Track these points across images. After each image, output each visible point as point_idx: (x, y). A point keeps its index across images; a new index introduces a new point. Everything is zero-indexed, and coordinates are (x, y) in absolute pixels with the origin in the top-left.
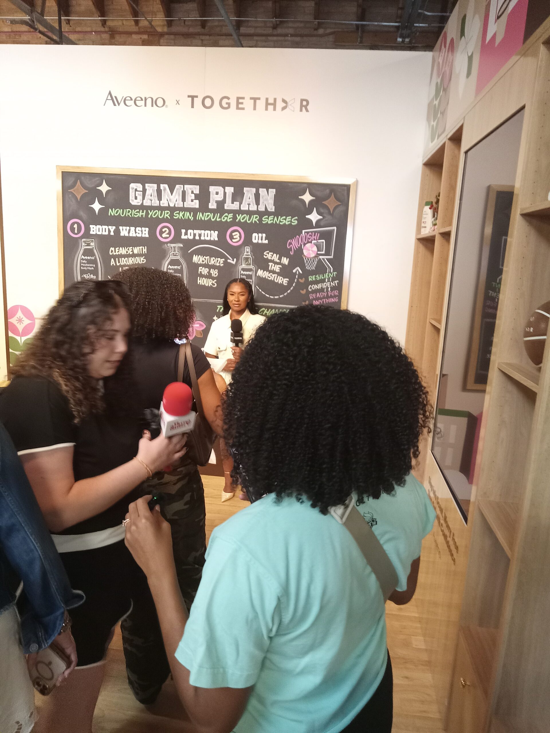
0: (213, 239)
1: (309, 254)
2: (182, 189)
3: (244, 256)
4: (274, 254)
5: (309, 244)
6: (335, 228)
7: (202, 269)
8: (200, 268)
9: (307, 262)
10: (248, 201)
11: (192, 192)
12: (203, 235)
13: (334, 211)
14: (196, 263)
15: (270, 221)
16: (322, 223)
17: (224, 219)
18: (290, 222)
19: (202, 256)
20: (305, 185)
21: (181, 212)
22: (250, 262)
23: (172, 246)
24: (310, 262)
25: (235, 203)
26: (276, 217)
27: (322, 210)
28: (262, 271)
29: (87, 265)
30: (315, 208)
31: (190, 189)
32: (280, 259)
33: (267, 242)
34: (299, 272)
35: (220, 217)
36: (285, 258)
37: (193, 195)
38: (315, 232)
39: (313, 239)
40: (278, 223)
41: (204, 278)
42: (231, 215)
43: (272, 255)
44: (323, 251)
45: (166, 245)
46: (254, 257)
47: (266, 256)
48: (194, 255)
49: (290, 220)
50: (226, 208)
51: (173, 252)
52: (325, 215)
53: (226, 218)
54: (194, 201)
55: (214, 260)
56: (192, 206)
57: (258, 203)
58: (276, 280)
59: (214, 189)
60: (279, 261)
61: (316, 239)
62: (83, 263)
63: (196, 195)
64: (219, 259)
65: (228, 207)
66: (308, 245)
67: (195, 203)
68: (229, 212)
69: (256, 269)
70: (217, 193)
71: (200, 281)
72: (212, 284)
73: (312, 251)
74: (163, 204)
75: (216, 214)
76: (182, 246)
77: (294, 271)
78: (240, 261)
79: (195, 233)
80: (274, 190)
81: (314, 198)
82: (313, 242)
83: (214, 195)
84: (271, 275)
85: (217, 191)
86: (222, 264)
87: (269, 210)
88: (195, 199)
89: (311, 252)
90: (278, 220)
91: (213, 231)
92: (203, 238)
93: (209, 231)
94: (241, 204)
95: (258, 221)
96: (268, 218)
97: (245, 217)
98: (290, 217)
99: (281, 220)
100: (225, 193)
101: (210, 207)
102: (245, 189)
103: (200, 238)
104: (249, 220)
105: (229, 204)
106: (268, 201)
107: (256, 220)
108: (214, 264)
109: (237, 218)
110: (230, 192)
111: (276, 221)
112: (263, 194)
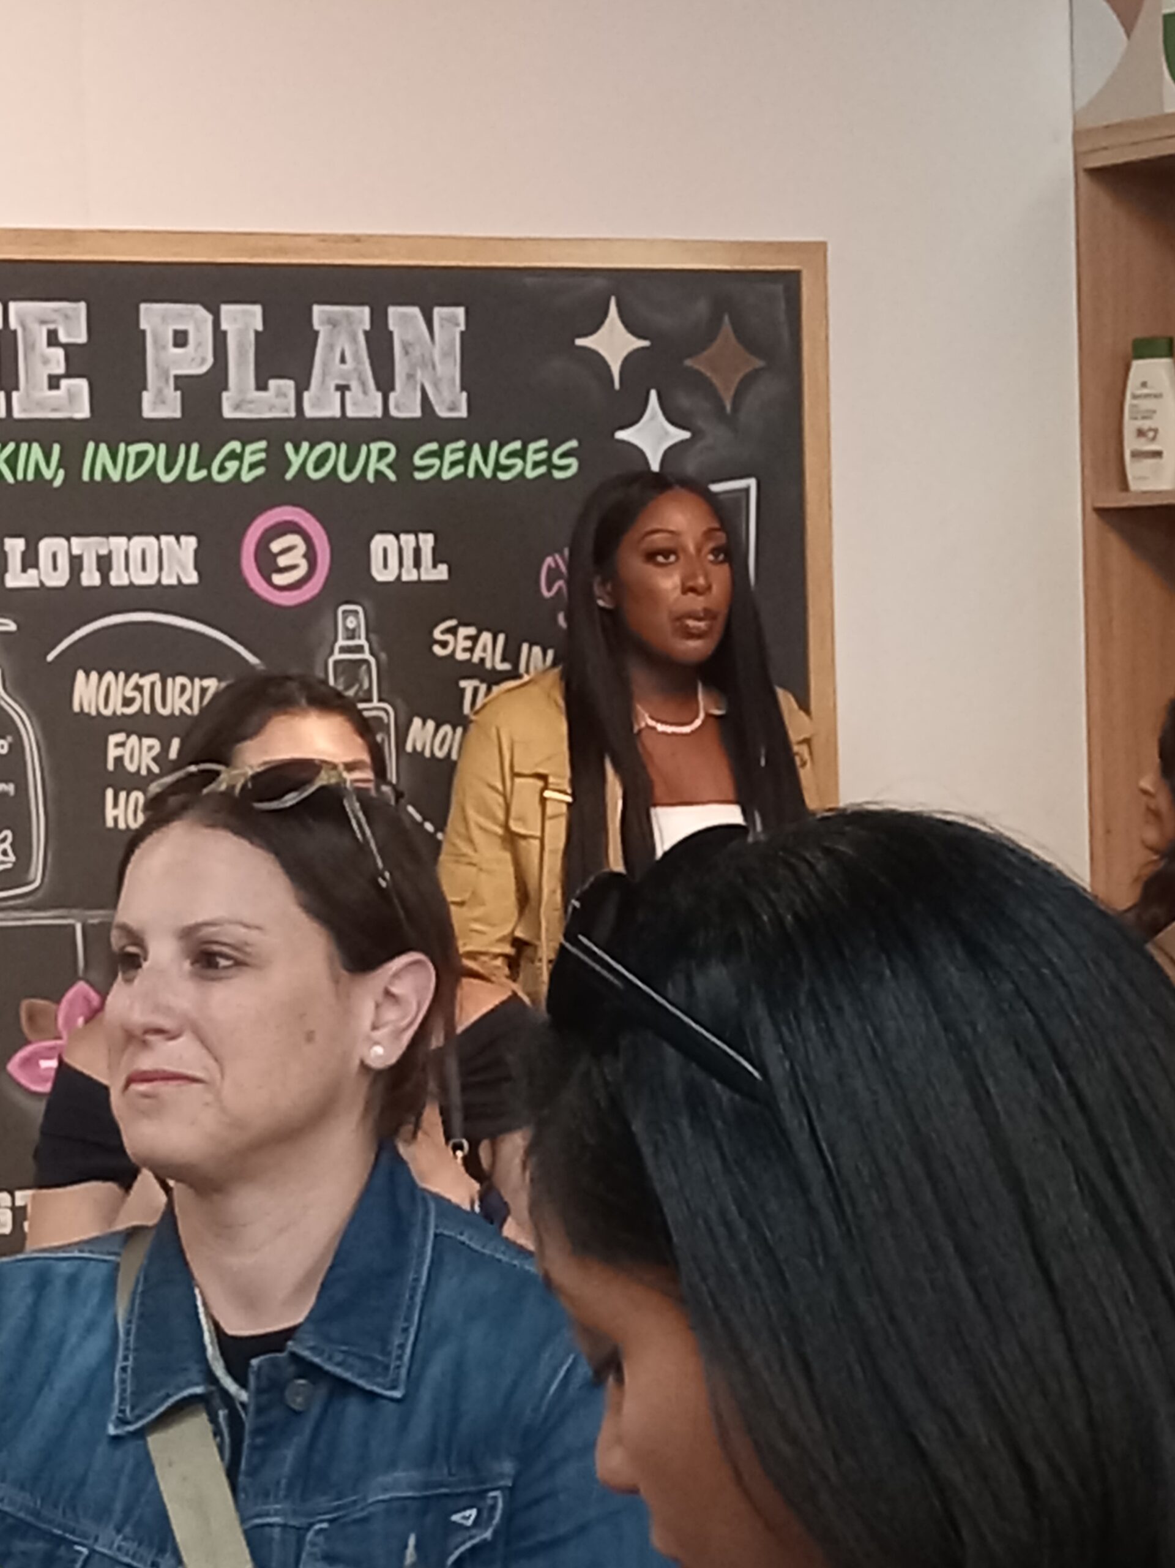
0: (174, 581)
3: (337, 656)
4: (480, 633)
6: (752, 483)
7: (121, 745)
8: (113, 739)
10: (338, 372)
11: (53, 339)
12: (118, 562)
13: (738, 399)
14: (88, 715)
15: (453, 464)
17: (222, 469)
18: (542, 470)
19: (122, 675)
20: (599, 282)
22: (366, 685)
25: (272, 383)
26: (476, 448)
27: (685, 401)
28: (430, 724)
30: (653, 394)
31: (43, 322)
32: (512, 655)
33: (442, 573)
35: (204, 463)
36: (537, 650)
37: (60, 353)
40: (488, 472)
42: (256, 451)
43: (474, 639)
46: (383, 656)
47: (444, 645)
48: (81, 675)
49: (543, 455)
50: (228, 413)
52: (700, 423)
53: (232, 466)
54: (64, 383)
55: (183, 688)
56: (55, 410)
57: (385, 383)
59: (164, 319)
60: (506, 666)
63: (71, 352)
64: (210, 682)
65: (238, 407)
67: (72, 396)
68: (248, 430)
69: (403, 719)
70: (180, 339)
71: (115, 812)
75: (183, 448)
76: (12, 627)
79: (76, 551)
80: (460, 312)
81: (645, 343)
83: (164, 347)
85: (179, 326)
87: (442, 413)
88: (68, 375)
90: (486, 462)
91: (172, 539)
92: (119, 577)
93: (152, 540)
94: (302, 387)
95: (394, 471)
96: (439, 454)
97: (325, 455)
98: (543, 443)
99: (504, 461)
100: (220, 338)
101: (150, 409)
102: (318, 311)
103: (105, 577)
104: (349, 470)
105: (242, 391)
106: (434, 367)
107: (382, 466)
108: (187, 710)
109: (288, 464)
110: (242, 333)
111: (477, 469)
112: (409, 337)
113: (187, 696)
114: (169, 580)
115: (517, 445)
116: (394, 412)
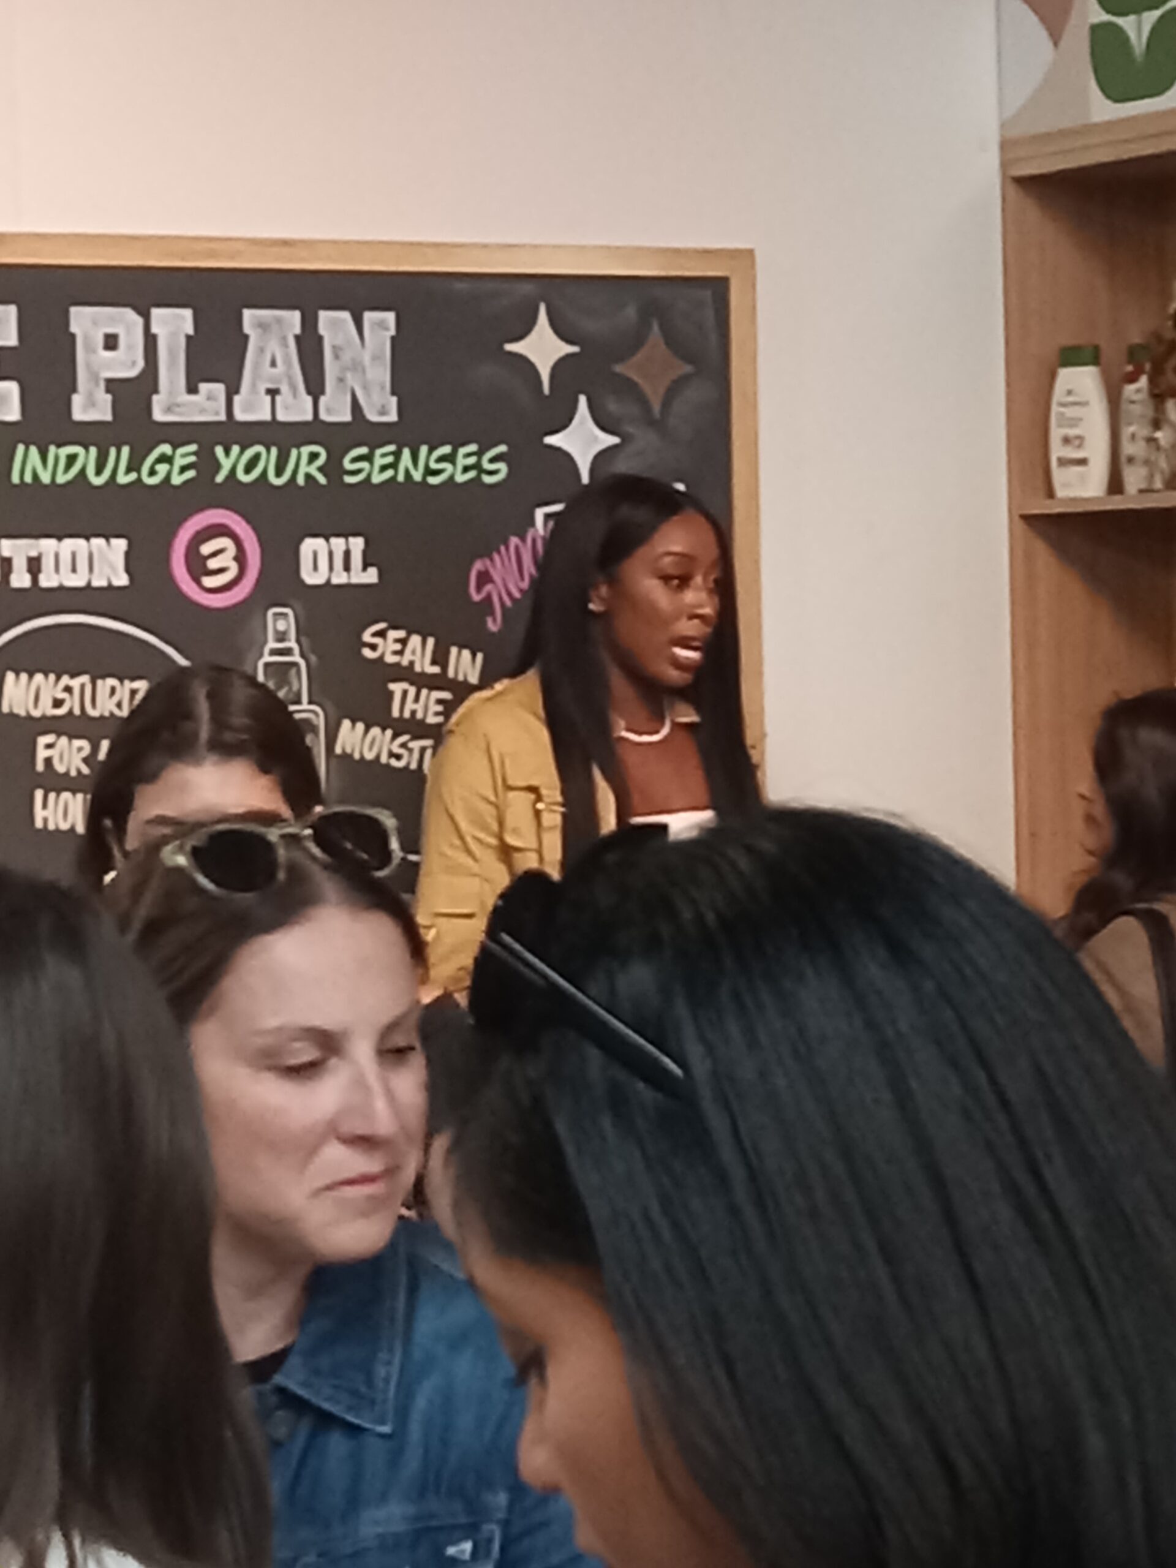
0: (103, 583)
3: (267, 658)
4: (409, 636)
7: (49, 746)
8: (43, 740)
10: (270, 376)
12: (48, 564)
13: (666, 404)
14: (18, 716)
15: (384, 468)
17: (152, 472)
18: (472, 474)
19: (52, 677)
20: (528, 288)
22: (295, 688)
25: (204, 387)
26: (406, 452)
27: (613, 406)
28: (360, 726)
30: (583, 400)
32: (441, 658)
33: (371, 576)
35: (134, 465)
36: (466, 654)
40: (417, 476)
41: (66, 795)
42: (185, 455)
43: (403, 642)
46: (313, 659)
47: (373, 647)
48: (10, 676)
49: (472, 460)
50: (158, 415)
52: (630, 429)
53: (162, 469)
55: (113, 691)
57: (315, 387)
59: (95, 323)
60: (436, 670)
63: (2, 355)
65: (168, 410)
67: (2, 399)
68: (178, 433)
69: (332, 721)
70: (111, 342)
71: (45, 813)
75: (113, 451)
79: (6, 553)
80: (390, 317)
81: (575, 349)
83: (94, 351)
84: (404, 745)
85: (110, 330)
87: (373, 417)
90: (415, 466)
91: (102, 541)
92: (49, 578)
93: (81, 542)
94: (232, 390)
95: (325, 475)
96: (368, 458)
97: (256, 458)
98: (473, 448)
99: (434, 466)
100: (151, 341)
101: (80, 411)
102: (249, 316)
103: (35, 579)
104: (279, 473)
105: (171, 393)
106: (364, 371)
107: (313, 470)
108: (117, 712)
109: (218, 467)
110: (173, 335)
111: (407, 472)
112: (338, 342)
113: (116, 699)
114: (99, 582)
115: (446, 449)
116: (324, 416)
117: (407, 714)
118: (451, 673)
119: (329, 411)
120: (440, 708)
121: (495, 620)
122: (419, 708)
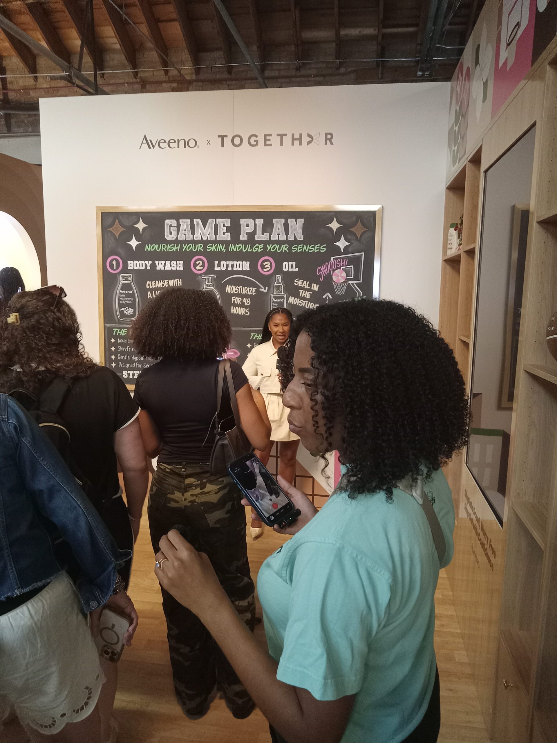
0: (245, 270)
1: (339, 279)
2: (215, 223)
3: (275, 284)
4: (304, 281)
5: (339, 270)
6: (363, 253)
7: (235, 299)
8: (233, 297)
9: (336, 287)
10: (278, 231)
11: (224, 226)
12: (235, 266)
13: (361, 237)
14: (229, 293)
15: (300, 249)
16: (350, 250)
17: (255, 249)
18: (319, 250)
19: (235, 286)
20: (332, 213)
21: (214, 245)
22: (281, 290)
23: (206, 277)
24: (339, 287)
25: (265, 233)
26: (305, 246)
27: (349, 237)
28: (293, 298)
29: (125, 299)
30: (343, 236)
31: (222, 222)
32: (310, 285)
33: (297, 269)
34: (329, 297)
35: (251, 248)
36: (315, 285)
37: (225, 228)
38: (343, 258)
39: (342, 265)
40: (307, 251)
41: (237, 307)
42: (261, 246)
43: (303, 282)
44: (352, 277)
45: (200, 276)
46: (285, 285)
47: (297, 283)
48: (228, 286)
49: (319, 247)
50: (256, 239)
51: (207, 284)
52: (352, 241)
53: (257, 249)
54: (226, 233)
55: (246, 289)
56: (224, 238)
57: (287, 233)
58: (307, 306)
59: (245, 222)
60: (309, 288)
61: (344, 265)
62: (121, 297)
63: (227, 227)
64: (251, 288)
65: (258, 238)
66: (337, 271)
67: (227, 236)
68: (260, 242)
69: (288, 296)
70: (248, 225)
71: (233, 310)
72: (245, 312)
73: (342, 277)
74: (196, 238)
75: (248, 245)
76: (216, 277)
77: (324, 297)
78: (271, 289)
79: (227, 264)
80: (303, 220)
81: (342, 226)
82: (342, 268)
83: (245, 227)
84: (302, 302)
85: (248, 223)
86: (254, 292)
87: (298, 239)
88: (227, 232)
89: (340, 278)
90: (307, 248)
91: (245, 262)
92: (235, 268)
93: (241, 262)
94: (271, 234)
95: (288, 250)
96: (297, 247)
97: (275, 247)
98: (319, 245)
99: (310, 248)
100: (255, 225)
101: (242, 238)
102: (274, 220)
103: (232, 269)
104: (279, 250)
105: (259, 235)
106: (297, 230)
107: (286, 249)
108: (247, 293)
109: (267, 248)
110: (259, 224)
111: (305, 250)
112: (292, 224)
113: (247, 291)
114: (244, 269)
115: (313, 245)
116: (289, 239)
117: (303, 296)
118: (312, 289)
119: (289, 238)
120: (309, 295)
121: (322, 279)
122: (305, 295)
